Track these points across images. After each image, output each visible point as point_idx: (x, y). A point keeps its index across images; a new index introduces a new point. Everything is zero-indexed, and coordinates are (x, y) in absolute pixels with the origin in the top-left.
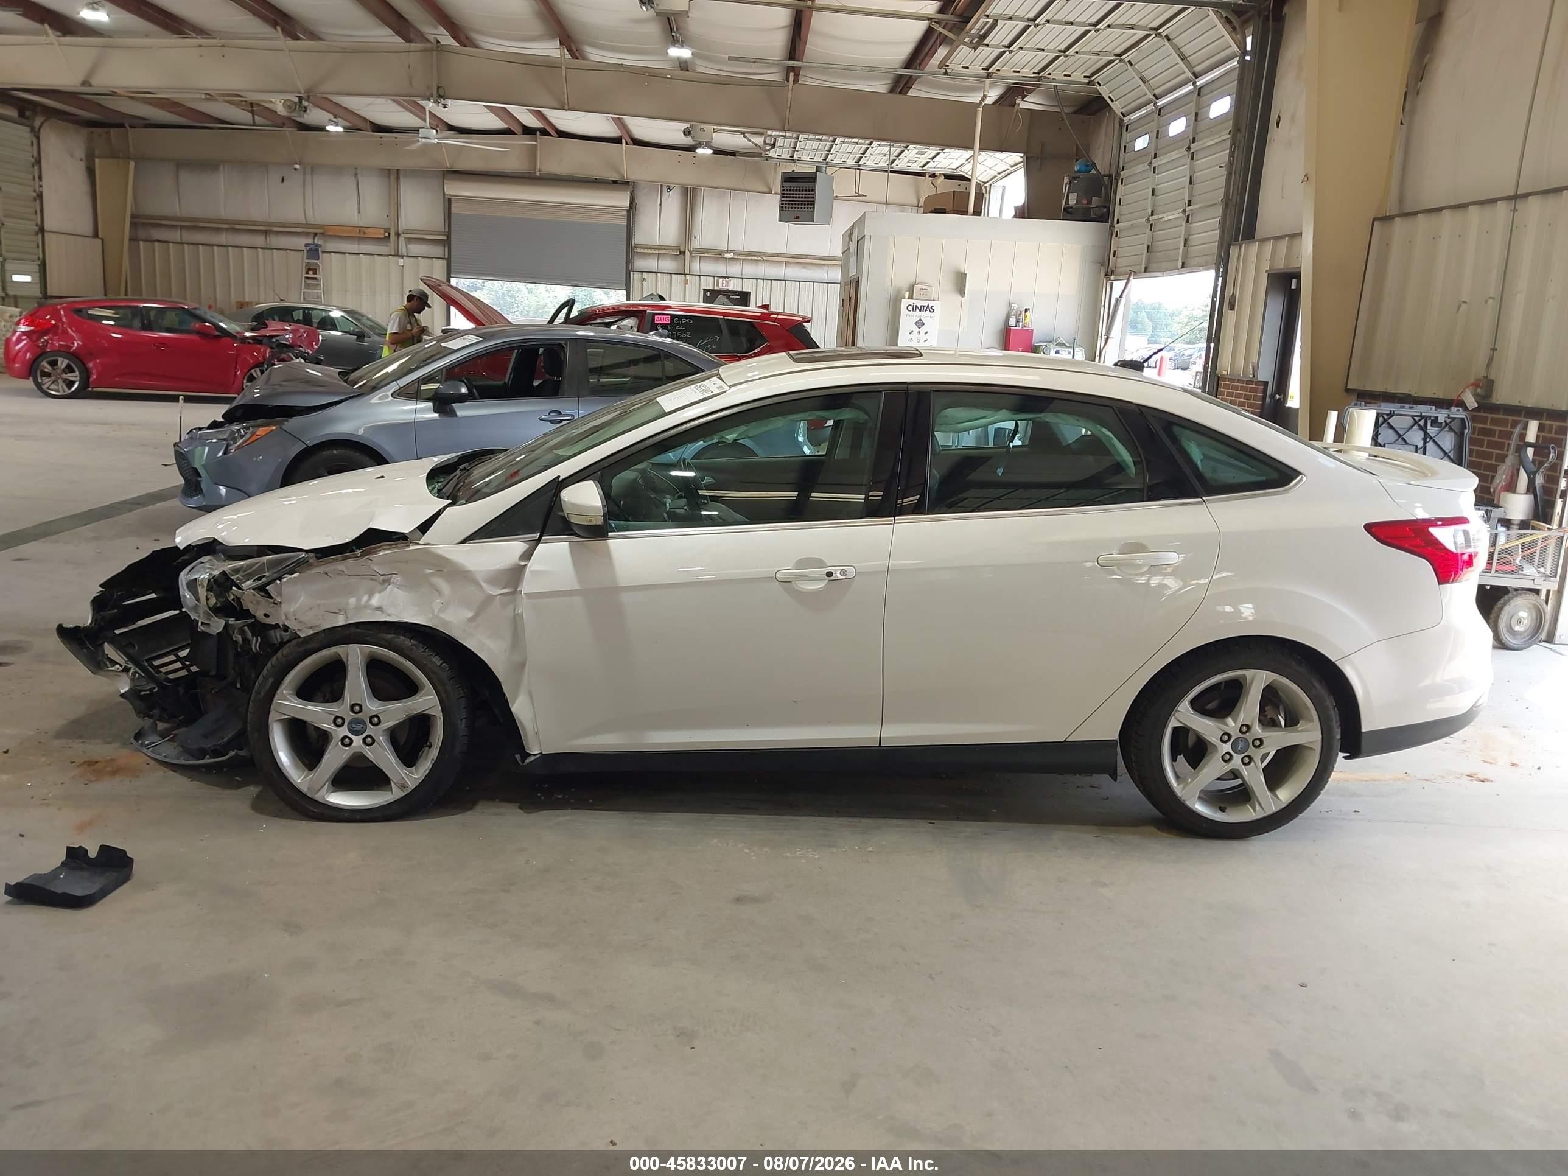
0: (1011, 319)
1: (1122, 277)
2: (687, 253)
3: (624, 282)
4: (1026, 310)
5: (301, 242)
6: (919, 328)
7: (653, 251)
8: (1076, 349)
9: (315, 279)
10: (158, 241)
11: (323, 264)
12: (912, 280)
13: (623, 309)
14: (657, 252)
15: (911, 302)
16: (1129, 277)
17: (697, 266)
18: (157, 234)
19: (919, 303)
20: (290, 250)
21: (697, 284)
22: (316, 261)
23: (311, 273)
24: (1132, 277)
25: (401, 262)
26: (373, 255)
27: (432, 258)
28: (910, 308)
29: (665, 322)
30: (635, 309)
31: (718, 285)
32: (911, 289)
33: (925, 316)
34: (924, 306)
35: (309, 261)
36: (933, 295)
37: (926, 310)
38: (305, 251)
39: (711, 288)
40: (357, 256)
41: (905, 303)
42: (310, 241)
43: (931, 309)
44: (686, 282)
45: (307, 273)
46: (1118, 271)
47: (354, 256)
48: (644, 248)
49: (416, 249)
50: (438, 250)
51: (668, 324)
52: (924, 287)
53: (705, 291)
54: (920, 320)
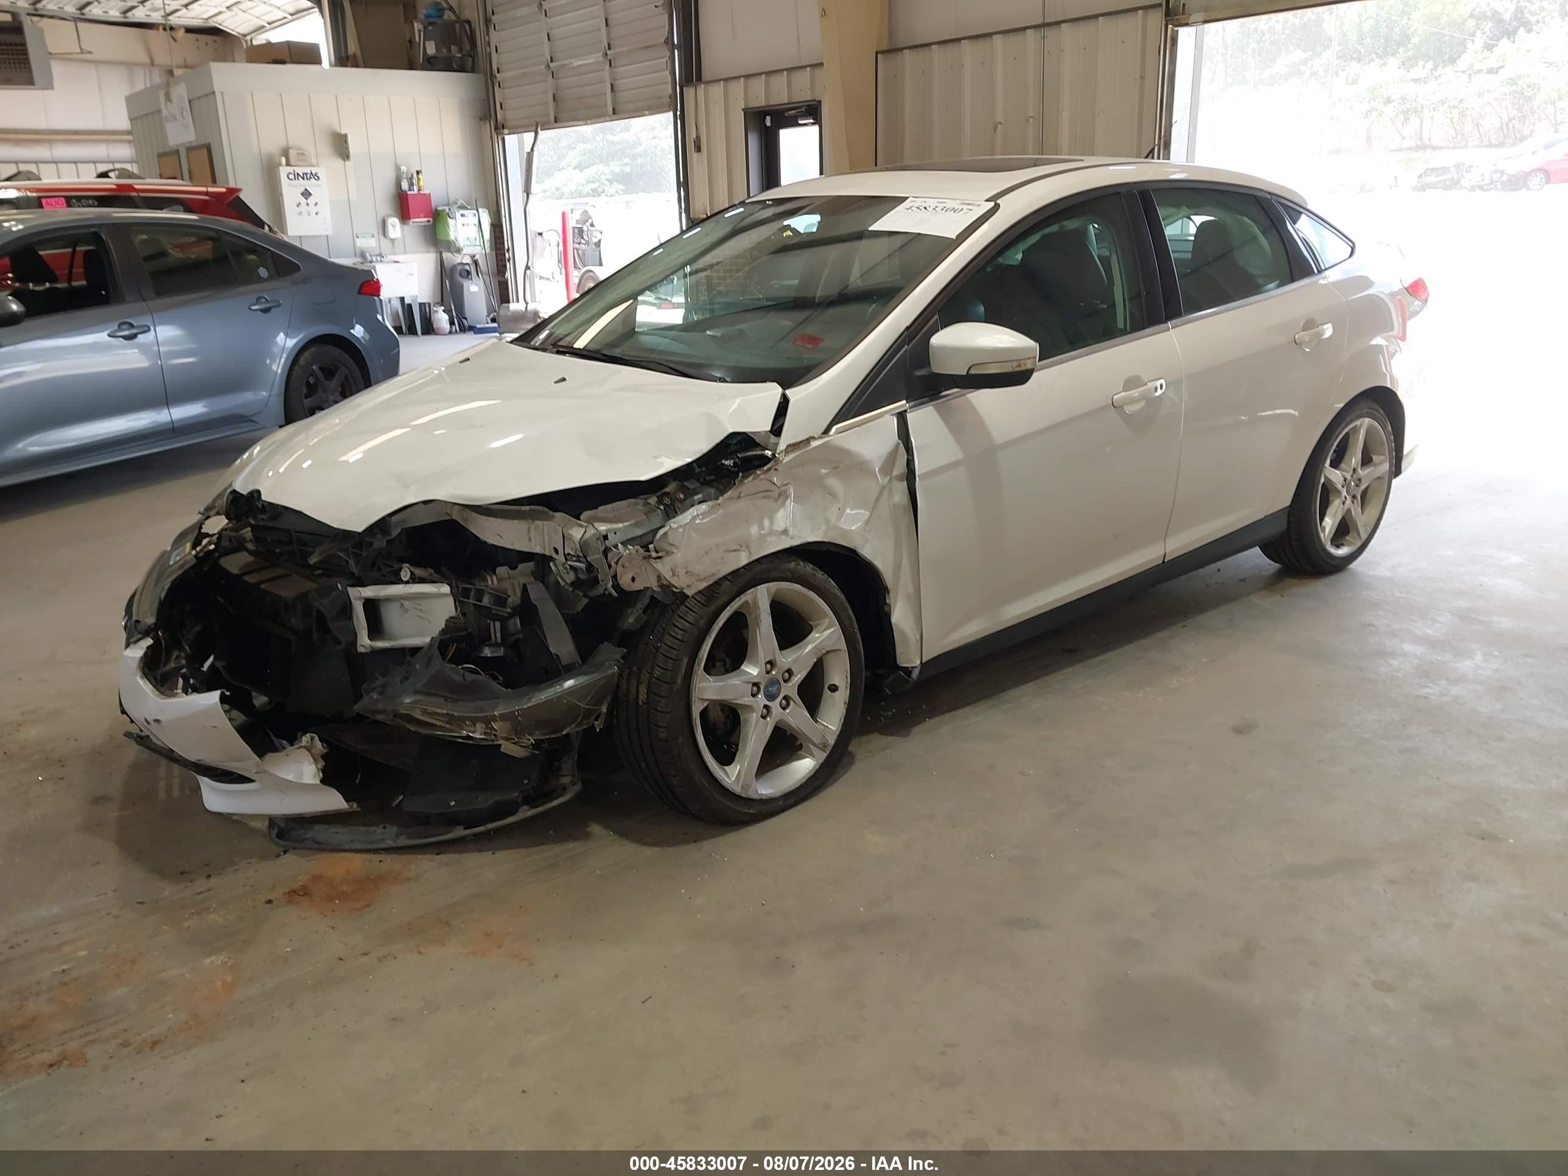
0: (402, 183)
1: (530, 129)
4: (418, 173)
6: (306, 199)
8: (480, 210)
12: (284, 143)
15: (290, 169)
16: (537, 129)
19: (300, 171)
24: (539, 130)
28: (291, 176)
32: (285, 153)
33: (310, 185)
34: (306, 174)
36: (314, 161)
37: (310, 178)
41: (284, 171)
43: (315, 176)
46: (508, 124)
52: (301, 152)
54: (306, 190)
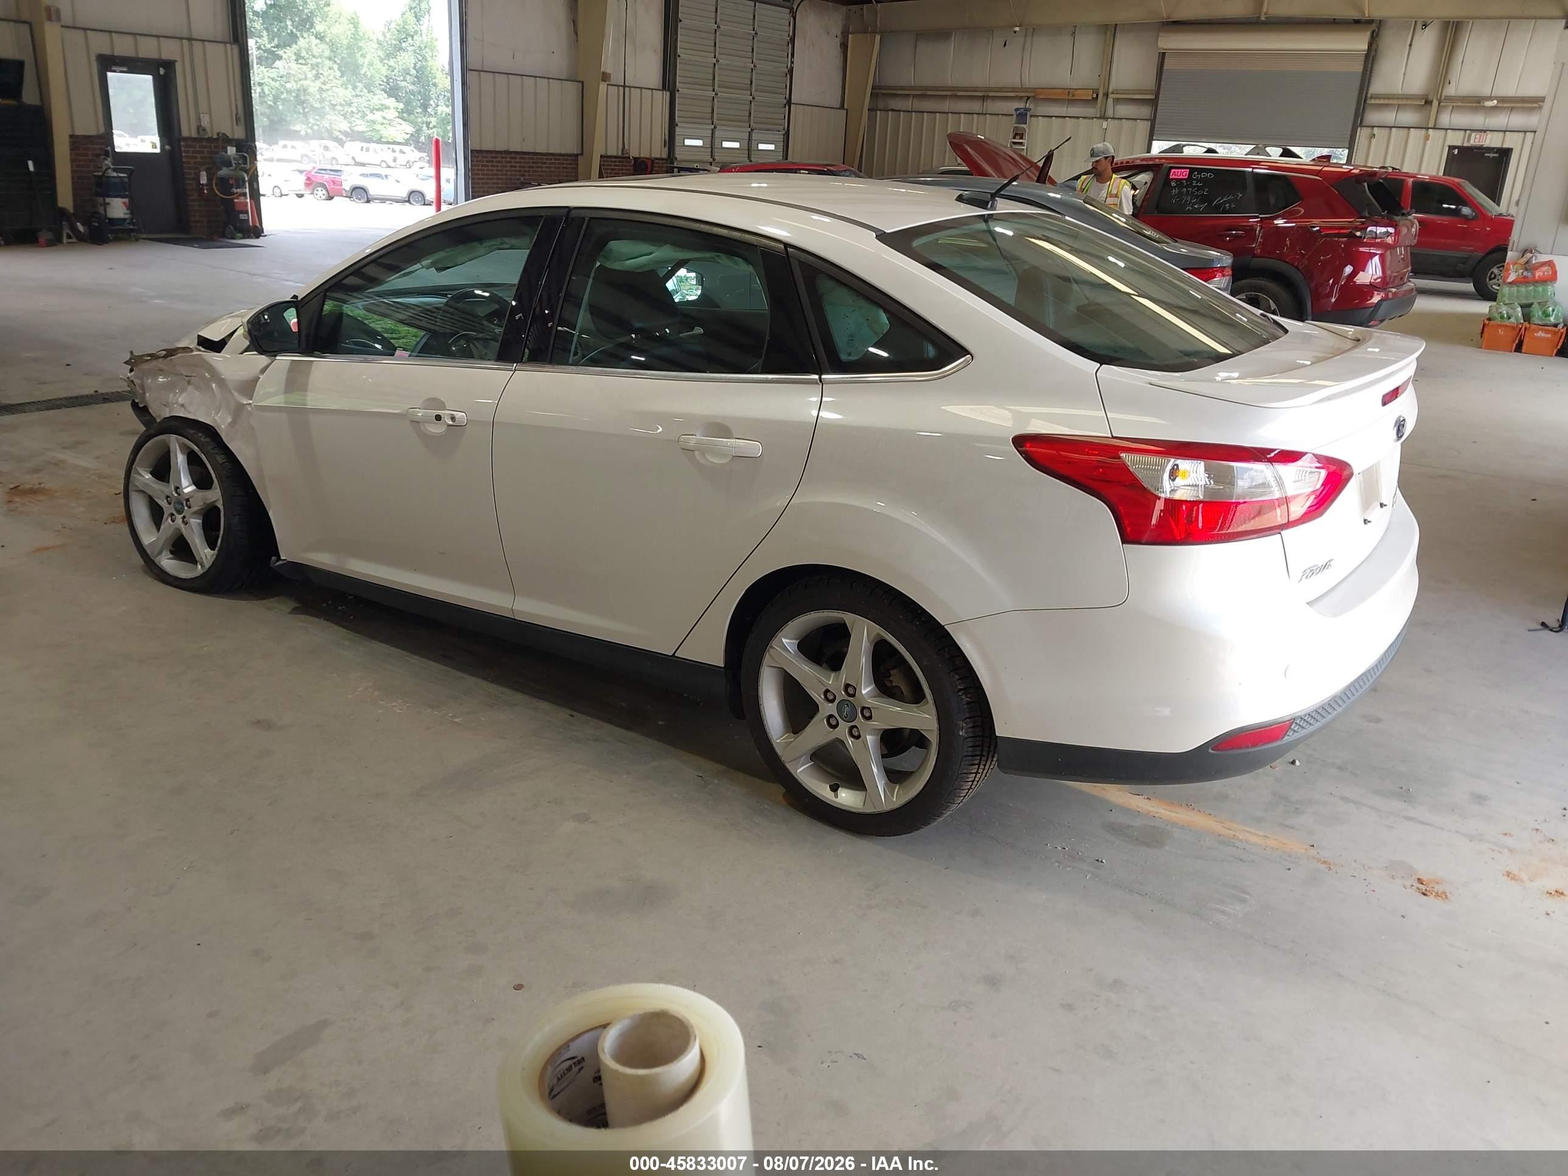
2: (1435, 103)
3: (1348, 140)
5: (1012, 106)
7: (1391, 102)
9: (1021, 144)
10: (893, 110)
11: (1029, 128)
13: (1138, 162)
14: (1395, 102)
17: (1445, 119)
18: (894, 104)
20: (1002, 115)
21: (1441, 140)
22: (1023, 125)
23: (1018, 137)
25: (1105, 124)
26: (1078, 118)
27: (1136, 119)
29: (1181, 177)
30: (1151, 163)
31: (1469, 140)
35: (1017, 125)
38: (1015, 116)
39: (1459, 144)
40: (1063, 119)
42: (1021, 105)
44: (1427, 138)
45: (1014, 138)
47: (1060, 120)
48: (1384, 98)
49: (1123, 110)
50: (1145, 111)
51: (1184, 179)
53: (1451, 148)
